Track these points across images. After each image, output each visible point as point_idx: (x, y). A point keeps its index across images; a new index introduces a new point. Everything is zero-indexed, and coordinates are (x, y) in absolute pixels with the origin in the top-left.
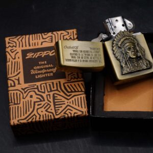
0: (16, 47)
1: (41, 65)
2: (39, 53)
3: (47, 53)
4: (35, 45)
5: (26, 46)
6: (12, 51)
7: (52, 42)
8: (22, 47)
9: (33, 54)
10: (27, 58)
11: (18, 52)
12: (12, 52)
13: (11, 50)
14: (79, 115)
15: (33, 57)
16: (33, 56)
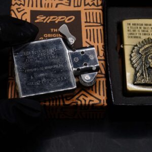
0: (24, 5)
1: (53, 33)
2: (52, 17)
3: (62, 18)
4: (48, 7)
5: (37, 6)
6: (19, 10)
7: (70, 5)
8: (32, 6)
9: (45, 17)
10: (36, 21)
11: (26, 13)
12: (19, 12)
13: (17, 9)
14: (96, 104)
15: (44, 22)
16: (44, 20)
